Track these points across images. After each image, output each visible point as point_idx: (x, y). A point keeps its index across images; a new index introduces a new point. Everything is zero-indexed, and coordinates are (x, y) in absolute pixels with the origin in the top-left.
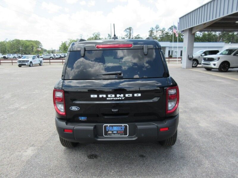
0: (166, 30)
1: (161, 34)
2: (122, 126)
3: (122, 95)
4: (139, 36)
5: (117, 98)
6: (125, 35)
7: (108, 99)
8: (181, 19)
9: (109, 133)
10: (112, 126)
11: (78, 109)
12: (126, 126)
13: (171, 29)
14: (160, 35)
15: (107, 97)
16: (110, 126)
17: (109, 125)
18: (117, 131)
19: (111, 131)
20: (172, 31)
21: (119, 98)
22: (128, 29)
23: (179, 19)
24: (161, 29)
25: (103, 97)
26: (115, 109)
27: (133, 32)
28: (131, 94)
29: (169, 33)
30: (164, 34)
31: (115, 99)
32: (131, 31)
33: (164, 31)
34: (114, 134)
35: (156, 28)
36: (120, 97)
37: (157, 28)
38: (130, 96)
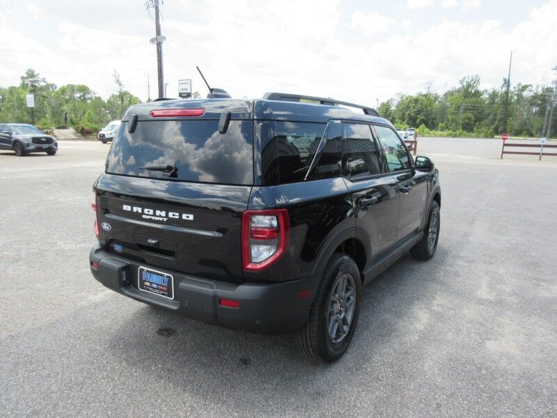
2: (163, 275)
3: (163, 214)
5: (156, 218)
7: (144, 216)
9: (146, 286)
10: (151, 272)
11: (109, 228)
12: (170, 278)
15: (143, 213)
16: (147, 271)
17: (146, 269)
18: (158, 285)
21: (158, 219)
25: (138, 211)
26: (154, 239)
28: (178, 214)
31: (153, 218)
34: (153, 288)
36: (160, 216)
38: (176, 217)
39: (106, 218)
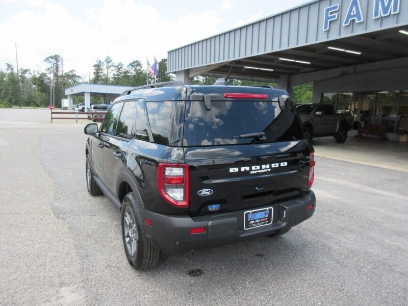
0: (125, 67)
1: (116, 73)
2: (266, 210)
3: (268, 166)
4: (74, 73)
5: (262, 171)
6: (46, 68)
7: (251, 172)
8: (172, 53)
9: (251, 224)
10: (254, 212)
11: (211, 192)
12: (270, 210)
13: (132, 66)
14: (114, 75)
15: (251, 170)
16: (252, 213)
17: (250, 211)
18: (260, 219)
19: (253, 220)
20: (134, 69)
21: (264, 171)
22: (51, 57)
23: (167, 53)
24: (116, 64)
25: (245, 170)
27: (62, 65)
28: (278, 164)
29: (129, 73)
30: (121, 73)
31: (260, 171)
32: (60, 63)
33: (122, 67)
34: (256, 223)
35: (105, 61)
36: (266, 169)
37: (108, 62)
38: (276, 166)
39: (205, 184)
